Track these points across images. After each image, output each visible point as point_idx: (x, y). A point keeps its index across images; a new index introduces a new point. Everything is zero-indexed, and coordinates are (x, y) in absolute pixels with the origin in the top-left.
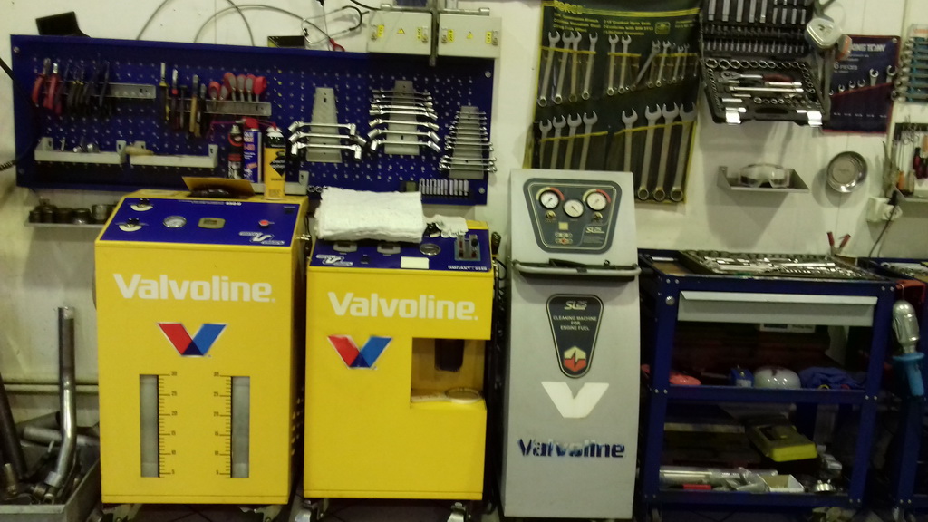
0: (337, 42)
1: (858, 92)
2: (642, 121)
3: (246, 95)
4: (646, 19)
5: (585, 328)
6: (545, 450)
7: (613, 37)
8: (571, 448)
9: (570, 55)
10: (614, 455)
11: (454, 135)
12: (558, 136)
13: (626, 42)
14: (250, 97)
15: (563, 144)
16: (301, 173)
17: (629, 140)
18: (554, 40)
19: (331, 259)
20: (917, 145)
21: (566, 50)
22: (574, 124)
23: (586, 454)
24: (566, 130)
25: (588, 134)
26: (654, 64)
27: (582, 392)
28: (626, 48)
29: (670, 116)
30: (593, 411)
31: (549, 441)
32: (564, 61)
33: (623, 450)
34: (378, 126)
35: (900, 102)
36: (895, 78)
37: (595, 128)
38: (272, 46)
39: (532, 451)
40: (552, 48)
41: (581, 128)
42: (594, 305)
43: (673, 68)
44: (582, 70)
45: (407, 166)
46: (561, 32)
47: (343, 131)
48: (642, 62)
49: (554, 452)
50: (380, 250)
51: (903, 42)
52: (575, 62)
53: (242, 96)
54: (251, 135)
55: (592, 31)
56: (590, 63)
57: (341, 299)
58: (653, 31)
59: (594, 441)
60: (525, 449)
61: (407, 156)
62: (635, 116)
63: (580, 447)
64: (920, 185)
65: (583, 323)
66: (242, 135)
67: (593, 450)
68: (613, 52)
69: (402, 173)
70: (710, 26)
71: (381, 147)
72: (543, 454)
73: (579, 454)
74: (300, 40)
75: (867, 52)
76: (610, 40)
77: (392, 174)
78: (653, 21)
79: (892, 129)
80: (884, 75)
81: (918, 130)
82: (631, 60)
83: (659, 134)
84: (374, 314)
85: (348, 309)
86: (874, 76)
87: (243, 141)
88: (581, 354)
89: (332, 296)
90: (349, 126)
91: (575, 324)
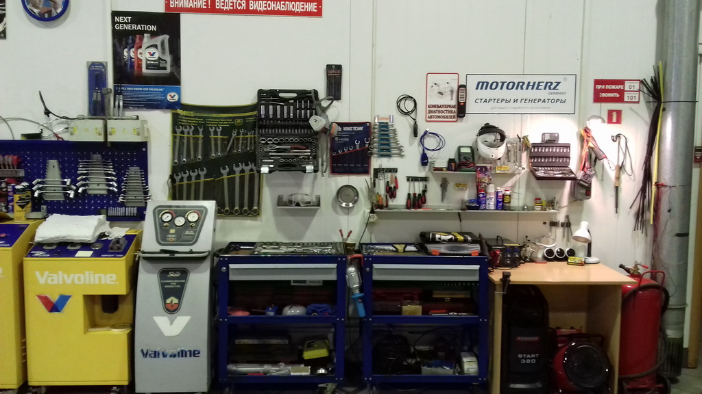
0: (59, 136)
1: (350, 153)
2: (232, 172)
3: (9, 165)
4: (229, 118)
5: (178, 286)
6: (156, 354)
7: (212, 128)
8: (170, 353)
9: (188, 138)
10: (194, 356)
11: (126, 183)
12: (185, 182)
13: (219, 131)
14: (11, 167)
15: (189, 186)
16: (42, 206)
17: (226, 182)
18: (178, 131)
19: (38, 253)
20: (386, 180)
21: (186, 135)
22: (194, 175)
23: (179, 356)
24: (189, 178)
25: (202, 180)
26: (235, 142)
27: (176, 321)
28: (219, 134)
29: (247, 169)
30: (182, 332)
31: (158, 349)
32: (185, 141)
33: (199, 353)
34: (83, 180)
35: (375, 157)
36: (369, 144)
37: (206, 176)
38: (24, 139)
39: (148, 356)
40: (178, 134)
41: (198, 177)
42: (184, 273)
43: (247, 143)
44: (196, 146)
45: (102, 201)
46: (182, 126)
47: (64, 183)
48: (229, 140)
49: (161, 355)
50: (69, 248)
51: (372, 125)
52: (192, 141)
53: (7, 166)
54: (11, 187)
55: (200, 125)
56: (200, 142)
57: (42, 275)
58: (234, 124)
59: (182, 349)
60: (145, 354)
61: (102, 195)
62: (228, 169)
63: (175, 352)
64: (393, 202)
65: (178, 284)
66: (6, 187)
67: (182, 354)
68: (212, 136)
69: (99, 204)
70: (262, 121)
71: (84, 191)
72: (155, 357)
73: (174, 356)
74: (39, 135)
75: (353, 131)
76: (210, 130)
77: (94, 204)
78: (234, 118)
79: (372, 172)
80: (363, 144)
81: (386, 172)
82: (223, 140)
83: (242, 178)
84: (61, 282)
85: (47, 280)
86: (357, 144)
87: (7, 190)
88: (175, 301)
89: (37, 274)
90: (66, 180)
91: (173, 284)
